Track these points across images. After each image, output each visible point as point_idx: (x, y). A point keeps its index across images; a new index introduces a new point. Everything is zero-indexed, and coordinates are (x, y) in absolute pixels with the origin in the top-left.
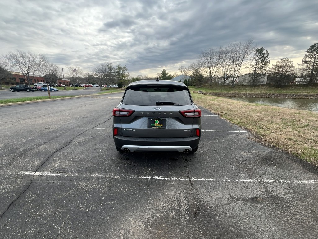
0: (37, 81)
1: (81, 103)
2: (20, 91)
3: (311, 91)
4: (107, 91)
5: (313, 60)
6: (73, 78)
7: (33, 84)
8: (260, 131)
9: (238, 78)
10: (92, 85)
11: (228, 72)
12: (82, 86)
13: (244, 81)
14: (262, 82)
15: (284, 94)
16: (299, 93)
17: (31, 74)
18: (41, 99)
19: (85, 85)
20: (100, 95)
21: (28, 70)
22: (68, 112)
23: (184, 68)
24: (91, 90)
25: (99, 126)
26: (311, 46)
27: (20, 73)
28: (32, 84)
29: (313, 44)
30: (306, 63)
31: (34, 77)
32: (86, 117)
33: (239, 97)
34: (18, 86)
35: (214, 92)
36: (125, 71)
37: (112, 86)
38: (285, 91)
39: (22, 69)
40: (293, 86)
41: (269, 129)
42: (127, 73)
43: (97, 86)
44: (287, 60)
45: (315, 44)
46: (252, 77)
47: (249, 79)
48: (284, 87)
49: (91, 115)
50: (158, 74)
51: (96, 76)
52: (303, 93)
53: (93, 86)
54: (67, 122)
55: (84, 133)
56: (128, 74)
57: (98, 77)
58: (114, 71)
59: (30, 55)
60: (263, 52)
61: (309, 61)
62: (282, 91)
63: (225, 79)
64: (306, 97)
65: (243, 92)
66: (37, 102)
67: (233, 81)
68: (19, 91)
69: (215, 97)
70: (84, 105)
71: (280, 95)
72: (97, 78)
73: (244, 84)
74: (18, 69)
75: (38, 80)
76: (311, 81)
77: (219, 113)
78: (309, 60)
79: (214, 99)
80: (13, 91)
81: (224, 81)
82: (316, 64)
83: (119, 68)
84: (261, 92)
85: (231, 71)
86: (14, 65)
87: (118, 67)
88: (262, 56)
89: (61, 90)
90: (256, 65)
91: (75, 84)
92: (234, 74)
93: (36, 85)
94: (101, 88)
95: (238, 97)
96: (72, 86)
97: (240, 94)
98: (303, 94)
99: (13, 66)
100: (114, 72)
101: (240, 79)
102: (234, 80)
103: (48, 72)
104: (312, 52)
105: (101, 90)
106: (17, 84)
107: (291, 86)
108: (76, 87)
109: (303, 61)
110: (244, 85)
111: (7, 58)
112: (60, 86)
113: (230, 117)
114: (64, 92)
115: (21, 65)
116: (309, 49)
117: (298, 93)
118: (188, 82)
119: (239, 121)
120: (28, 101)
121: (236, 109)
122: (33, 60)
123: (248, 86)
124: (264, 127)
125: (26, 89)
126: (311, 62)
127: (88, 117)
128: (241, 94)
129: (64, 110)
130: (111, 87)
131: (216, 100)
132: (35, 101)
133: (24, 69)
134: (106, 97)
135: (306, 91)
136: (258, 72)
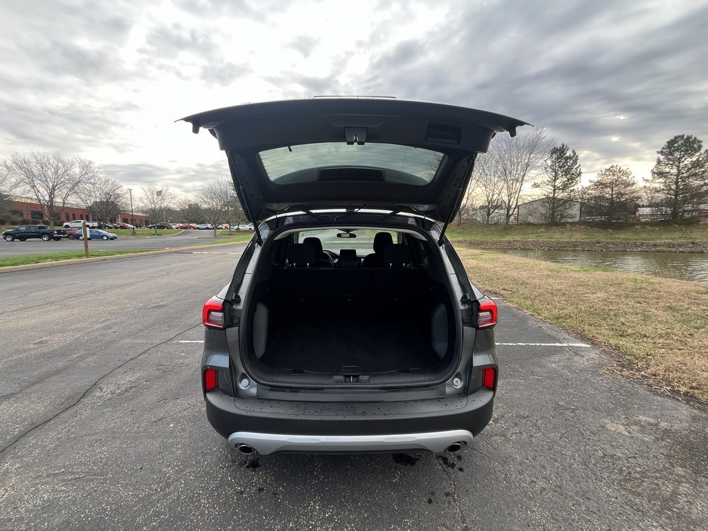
0: (71, 216)
1: (160, 268)
2: (27, 240)
3: (677, 235)
4: (228, 238)
5: (674, 171)
6: (153, 210)
7: (61, 225)
8: (622, 342)
9: (516, 210)
10: (197, 226)
11: (495, 197)
12: (173, 226)
13: (531, 215)
14: (572, 218)
15: (622, 243)
16: (653, 239)
17: (58, 201)
18: (66, 258)
19: (181, 225)
20: (210, 248)
21: (52, 194)
22: (119, 291)
24: (194, 235)
25: (190, 332)
26: (668, 142)
27: (31, 199)
28: (59, 223)
29: (673, 138)
30: (661, 177)
31: (63, 208)
32: (161, 306)
33: (525, 249)
34: (23, 228)
35: (468, 238)
37: (241, 227)
38: (622, 236)
39: (38, 191)
40: (637, 224)
41: (645, 336)
43: (207, 228)
44: (620, 172)
45: (676, 138)
46: (547, 205)
47: (543, 210)
48: (619, 227)
49: (177, 300)
51: (205, 206)
52: (661, 239)
53: (198, 228)
54: (104, 321)
55: (142, 356)
57: (210, 209)
59: (58, 161)
60: (568, 155)
61: (667, 173)
62: (617, 236)
63: (489, 210)
64: (670, 249)
65: (532, 238)
66: (53, 266)
67: (508, 216)
68: (24, 240)
69: (478, 252)
70: (165, 273)
71: (613, 244)
72: (206, 210)
73: (532, 222)
74: (29, 191)
75: (74, 215)
76: (674, 214)
77: (498, 290)
78: (667, 170)
79: (476, 255)
80: (9, 239)
81: (489, 214)
82: (681, 178)
84: (570, 237)
85: (503, 195)
86: (20, 182)
88: (564, 162)
89: (125, 237)
90: (555, 180)
91: (156, 223)
92: (509, 201)
93: (67, 226)
94: (215, 231)
95: (521, 249)
96: (151, 228)
97: (524, 243)
98: (663, 241)
99: (16, 185)
101: (522, 211)
102: (511, 213)
103: (97, 197)
104: (671, 154)
105: (215, 236)
106: (24, 223)
107: (634, 225)
108: (159, 231)
109: (654, 173)
110: (533, 224)
111: (6, 166)
112: (122, 227)
113: (529, 302)
114: (131, 242)
115: (36, 182)
116: (663, 148)
117: (650, 239)
119: (555, 312)
120: (28, 263)
121: (537, 281)
122: (65, 172)
123: (541, 225)
124: (630, 331)
125: (40, 236)
126: (671, 174)
127: (165, 306)
128: (526, 242)
129: (111, 287)
130: (238, 228)
131: (482, 259)
132: (48, 263)
133: (42, 190)
134: (225, 251)
135: (668, 235)
136: (560, 195)
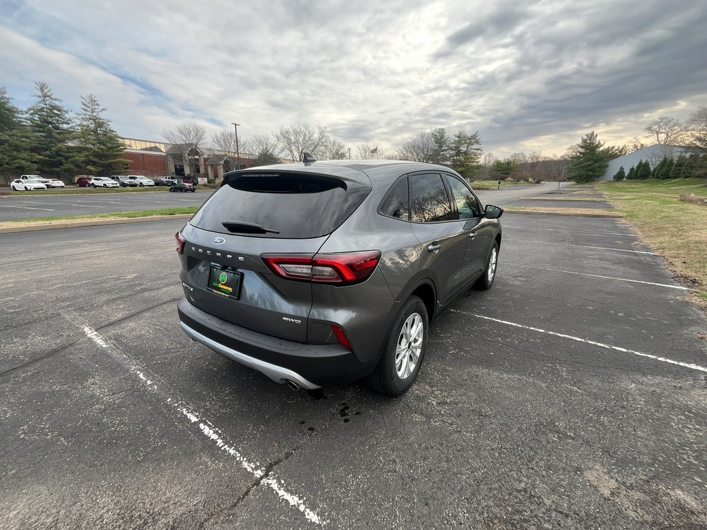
23: (671, 124)
36: (475, 146)
42: (478, 150)
50: (572, 147)
56: (479, 152)
58: (448, 146)
83: (461, 139)
87: (459, 137)
100: (446, 150)
118: (673, 168)
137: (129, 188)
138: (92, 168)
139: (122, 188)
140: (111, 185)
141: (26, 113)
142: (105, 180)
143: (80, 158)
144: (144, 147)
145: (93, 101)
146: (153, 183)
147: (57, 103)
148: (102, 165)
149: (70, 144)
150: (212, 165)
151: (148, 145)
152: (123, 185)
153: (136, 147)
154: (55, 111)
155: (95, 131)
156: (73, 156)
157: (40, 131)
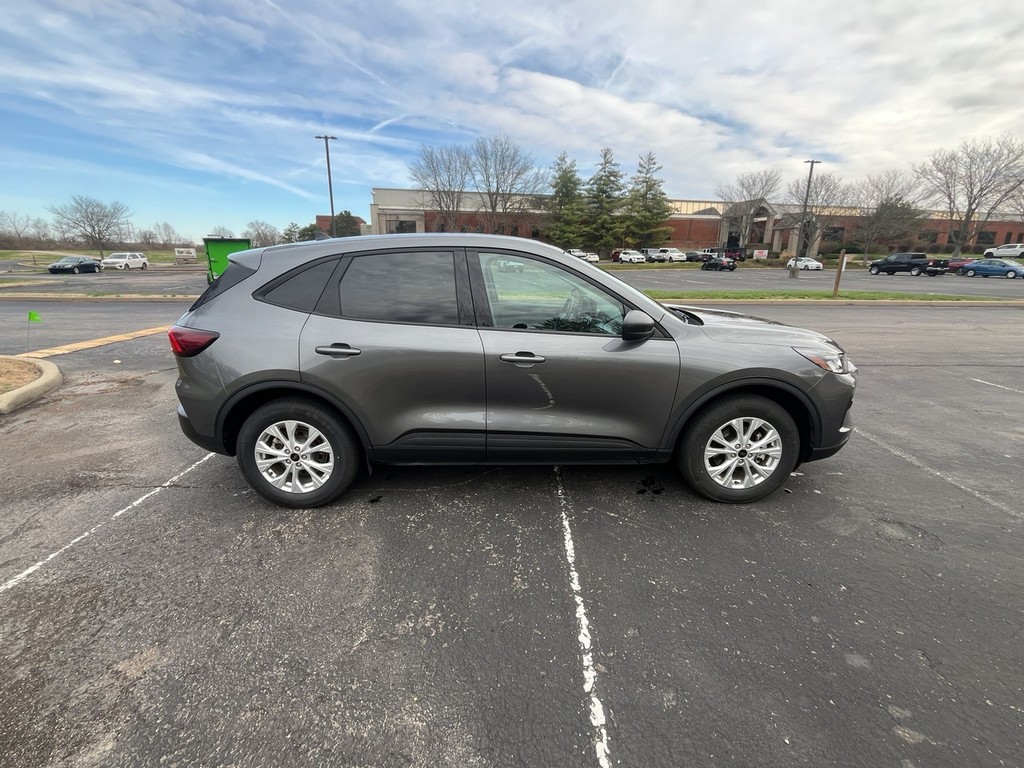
34: (893, 258)
125: (909, 268)
137: (656, 264)
138: (629, 240)
139: (647, 264)
140: (636, 260)
141: (588, 183)
142: (633, 254)
143: (620, 229)
144: (696, 210)
145: (650, 159)
146: (684, 257)
147: (615, 169)
148: (641, 237)
149: (617, 213)
150: (781, 230)
151: (703, 207)
152: (651, 260)
153: (685, 211)
154: (612, 178)
155: (644, 196)
156: (615, 228)
157: (594, 203)
